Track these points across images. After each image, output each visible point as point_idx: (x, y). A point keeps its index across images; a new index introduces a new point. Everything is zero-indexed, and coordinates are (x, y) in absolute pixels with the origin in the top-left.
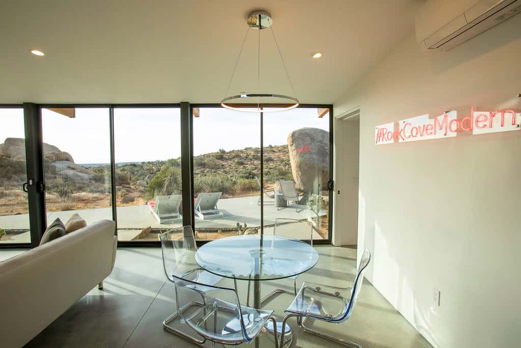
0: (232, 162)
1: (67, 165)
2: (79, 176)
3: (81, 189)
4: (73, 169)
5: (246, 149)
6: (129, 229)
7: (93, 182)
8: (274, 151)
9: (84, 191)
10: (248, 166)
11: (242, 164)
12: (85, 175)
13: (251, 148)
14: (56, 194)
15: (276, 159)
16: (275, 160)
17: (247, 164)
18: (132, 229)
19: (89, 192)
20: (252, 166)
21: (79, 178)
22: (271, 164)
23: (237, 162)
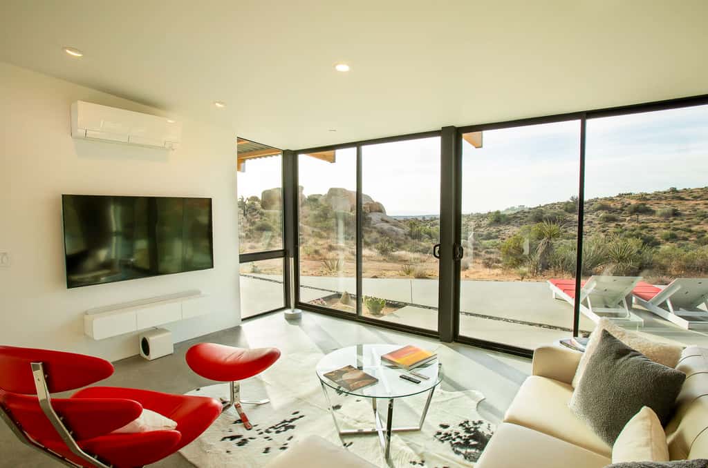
0: (593, 217)
1: (380, 217)
2: (394, 231)
3: (398, 246)
4: (387, 222)
5: (620, 196)
6: (550, 327)
7: (409, 238)
8: (682, 199)
9: (403, 249)
10: (625, 223)
11: (614, 220)
12: (399, 230)
13: (631, 194)
14: (376, 251)
15: (687, 213)
16: (684, 215)
17: (622, 221)
18: (556, 328)
19: (409, 251)
20: (633, 224)
21: (394, 233)
22: (675, 222)
23: (604, 218)
